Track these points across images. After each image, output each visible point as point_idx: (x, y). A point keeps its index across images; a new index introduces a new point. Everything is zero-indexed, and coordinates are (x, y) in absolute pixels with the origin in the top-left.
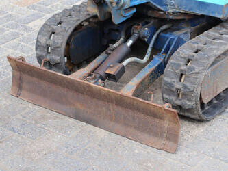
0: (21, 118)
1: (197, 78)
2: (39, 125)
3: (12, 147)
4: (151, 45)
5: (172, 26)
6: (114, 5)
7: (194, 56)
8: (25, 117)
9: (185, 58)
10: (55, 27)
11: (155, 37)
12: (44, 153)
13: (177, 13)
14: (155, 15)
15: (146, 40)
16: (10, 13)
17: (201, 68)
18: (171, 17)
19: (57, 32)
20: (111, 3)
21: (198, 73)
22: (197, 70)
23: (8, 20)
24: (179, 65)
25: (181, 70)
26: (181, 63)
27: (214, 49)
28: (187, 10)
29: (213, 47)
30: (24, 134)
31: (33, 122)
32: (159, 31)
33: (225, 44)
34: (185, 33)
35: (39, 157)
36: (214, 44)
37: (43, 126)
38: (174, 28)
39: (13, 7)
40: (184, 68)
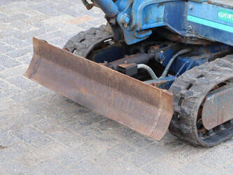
0: (33, 127)
1: (194, 103)
2: (47, 135)
3: (14, 152)
4: (167, 68)
5: (192, 51)
6: (126, 26)
7: (195, 81)
8: (36, 127)
9: (187, 82)
10: (77, 44)
11: (172, 60)
12: (42, 161)
13: (194, 38)
14: (173, 38)
15: (161, 62)
16: (59, 29)
17: (200, 93)
18: (189, 42)
19: (78, 48)
20: (123, 24)
21: (196, 98)
22: (195, 95)
23: (55, 36)
24: (180, 89)
25: (181, 94)
26: (183, 87)
27: (218, 76)
28: (203, 36)
29: (217, 73)
30: (30, 142)
31: (43, 132)
32: (177, 55)
33: (231, 72)
34: (202, 59)
35: (36, 164)
36: (219, 71)
37: (50, 137)
38: (193, 53)
39: (64, 24)
40: (183, 92)
